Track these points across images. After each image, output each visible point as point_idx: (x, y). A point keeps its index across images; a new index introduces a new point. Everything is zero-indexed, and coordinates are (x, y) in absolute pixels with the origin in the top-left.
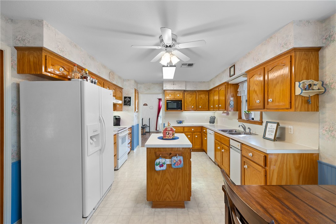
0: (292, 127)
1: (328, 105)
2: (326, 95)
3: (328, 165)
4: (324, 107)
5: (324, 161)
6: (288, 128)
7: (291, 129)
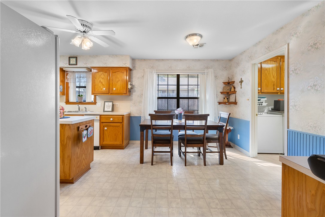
0: (118, 104)
1: (134, 93)
2: (133, 89)
3: (133, 117)
4: (132, 94)
5: (132, 115)
6: (116, 105)
7: (117, 104)
